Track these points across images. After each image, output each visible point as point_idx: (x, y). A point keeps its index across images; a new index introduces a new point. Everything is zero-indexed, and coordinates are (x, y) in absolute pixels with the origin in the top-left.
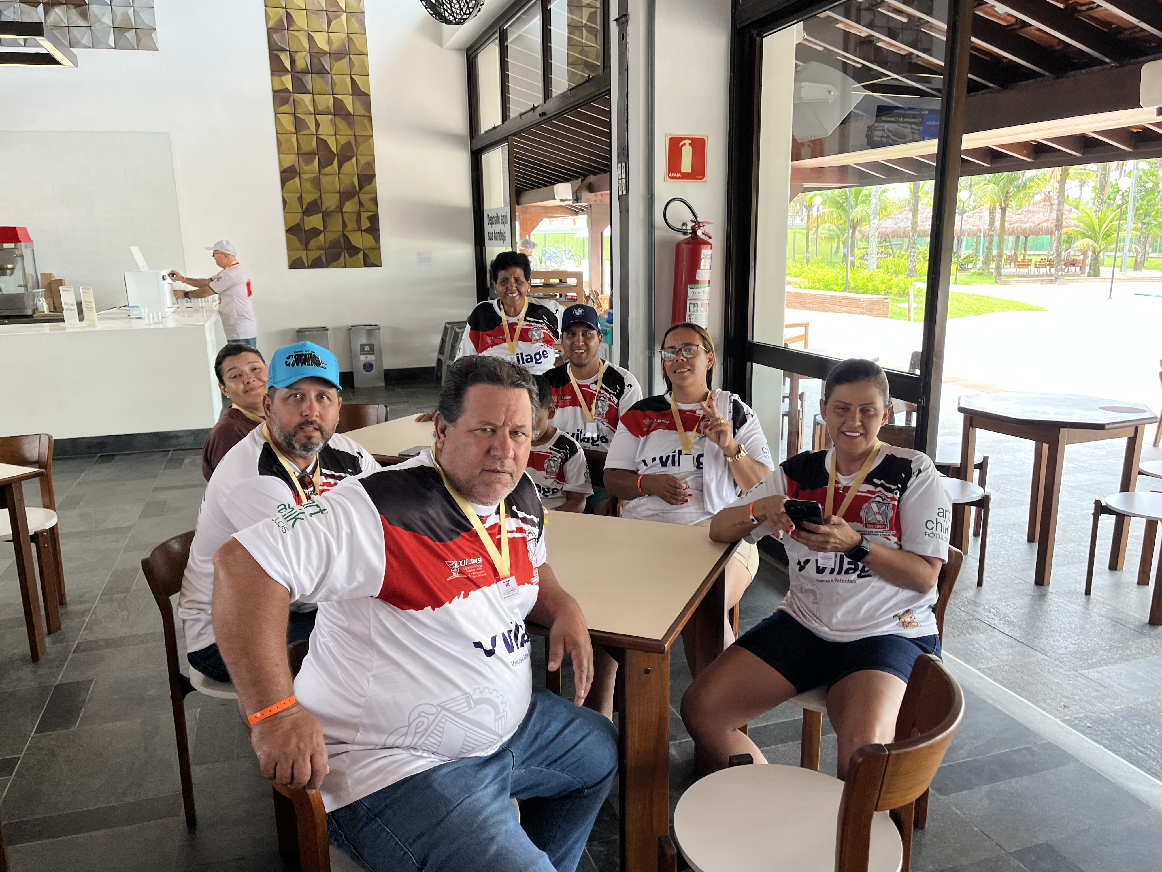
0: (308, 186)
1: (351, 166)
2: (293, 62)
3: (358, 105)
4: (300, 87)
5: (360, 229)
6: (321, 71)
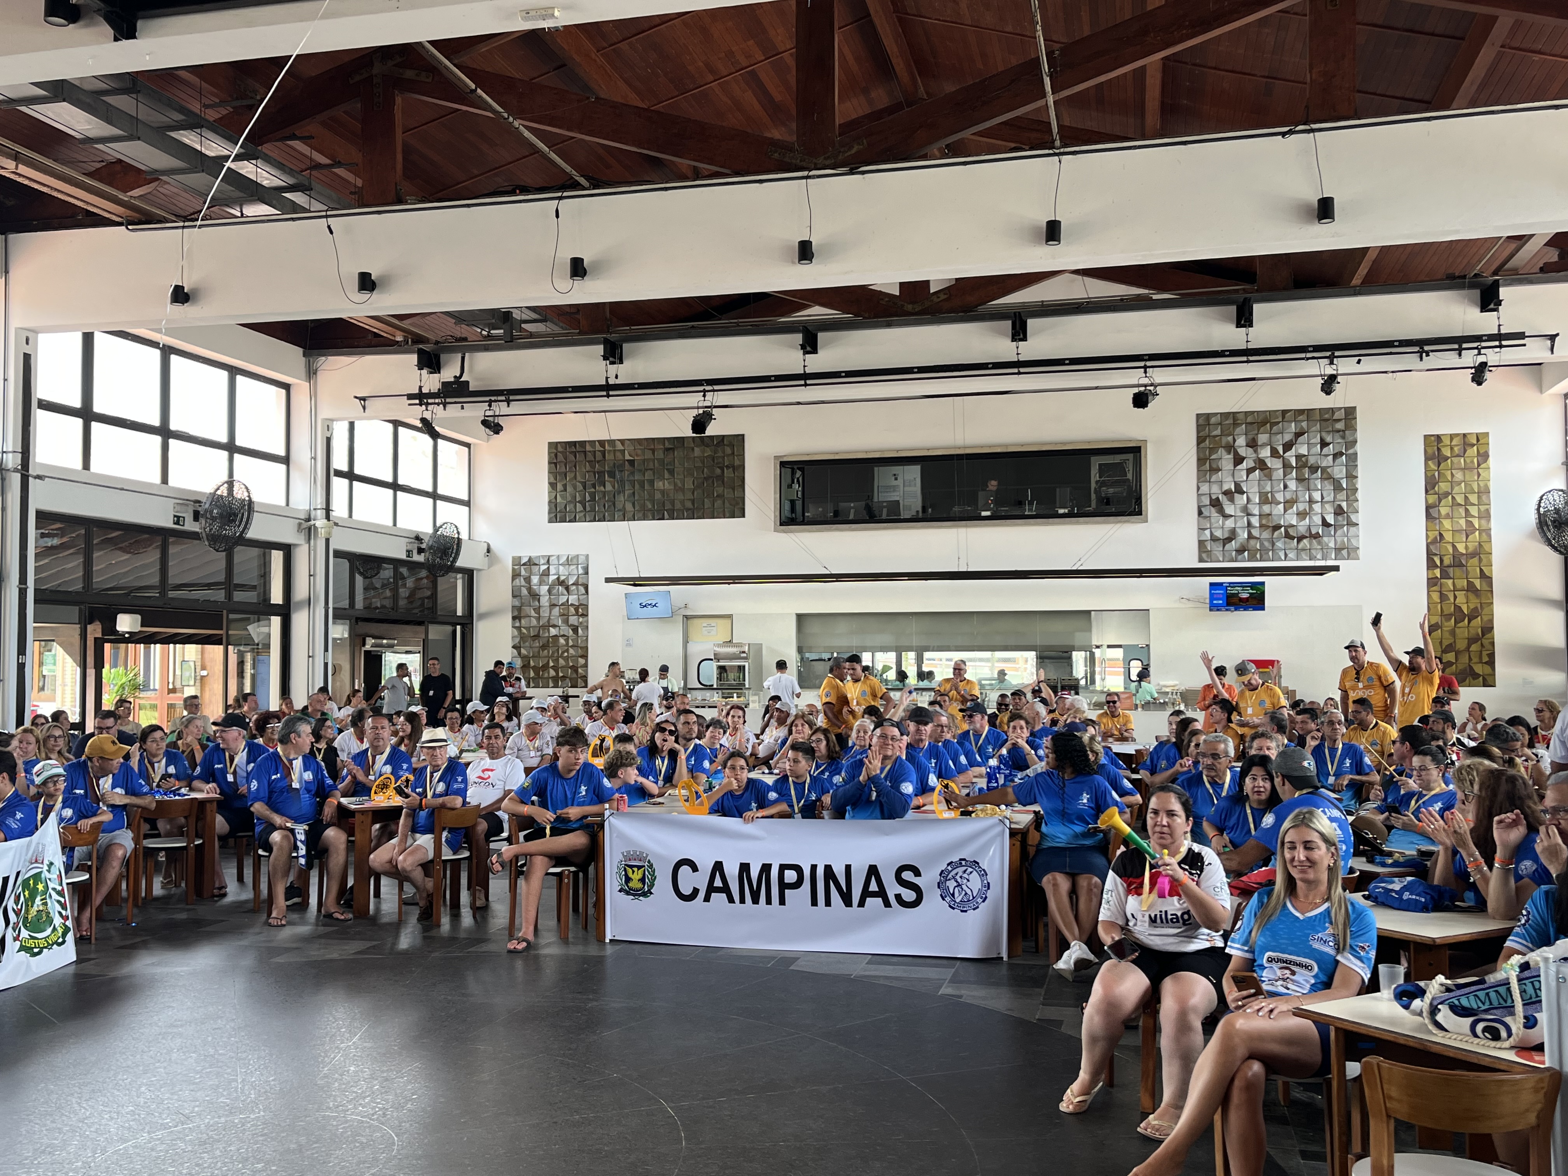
0: (1447, 635)
1: (1477, 622)
2: (1442, 561)
3: (1484, 584)
4: (1445, 575)
5: (1481, 662)
6: (1461, 565)
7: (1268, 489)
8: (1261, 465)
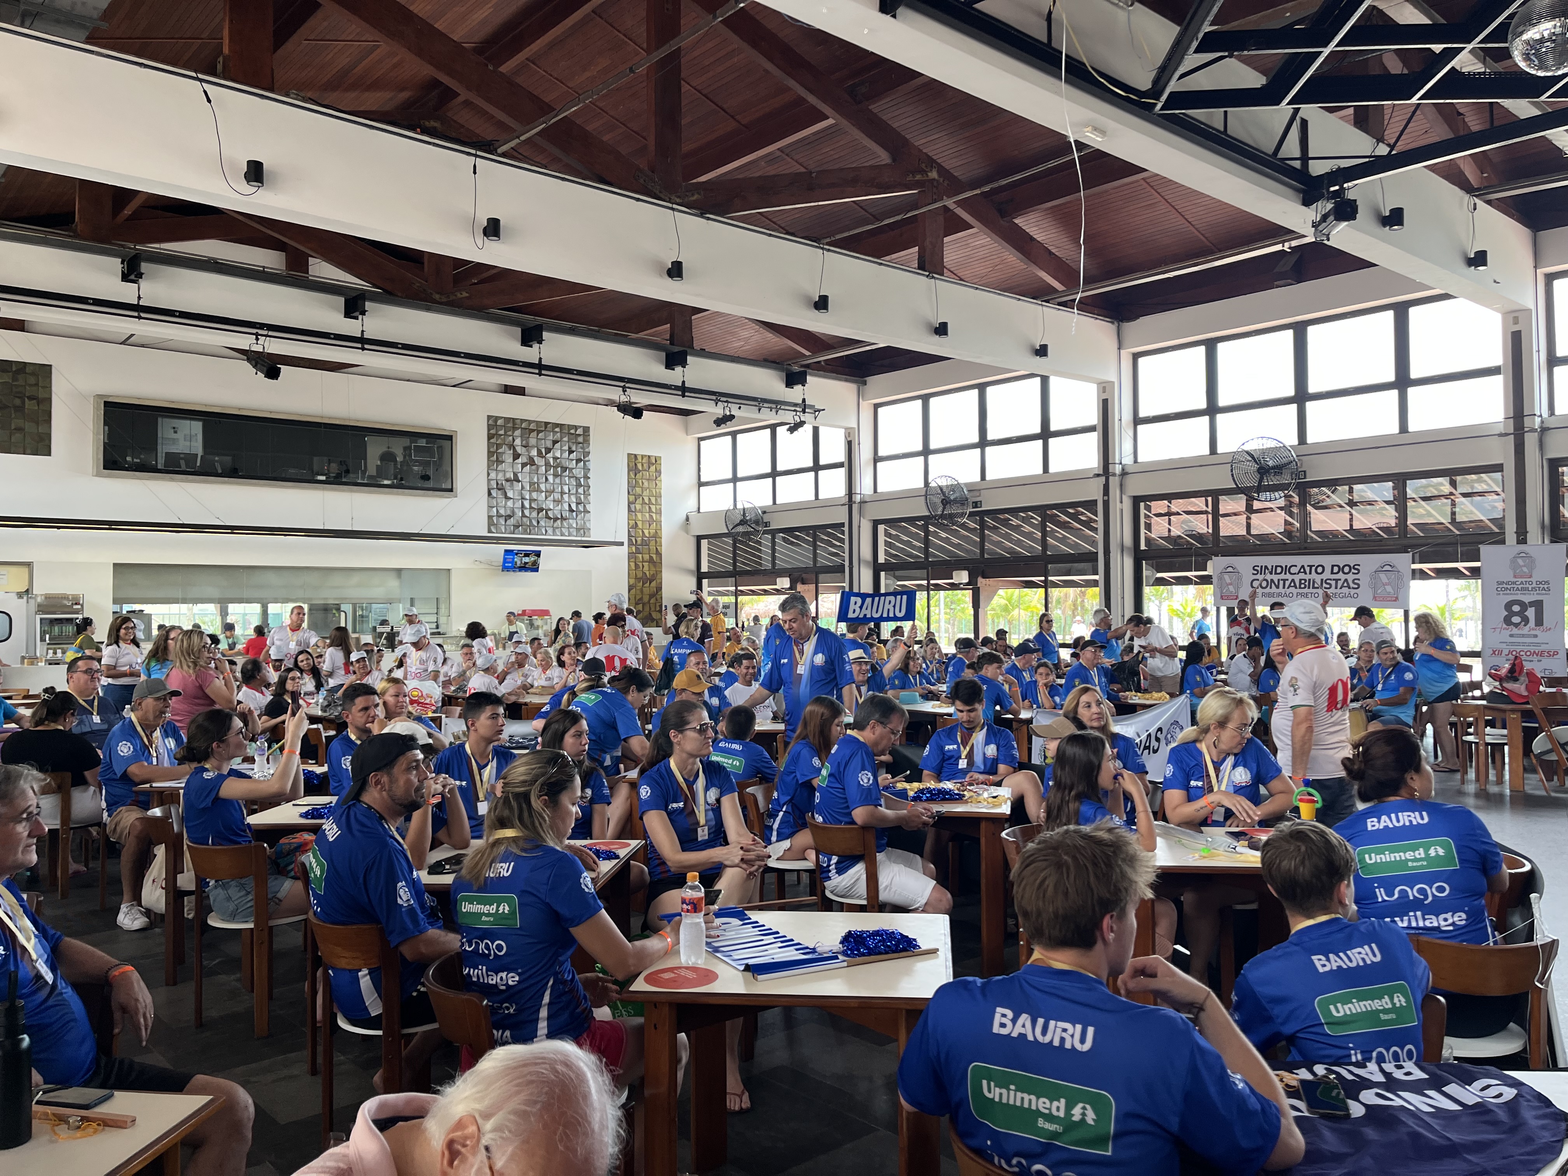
0: (638, 592)
1: (654, 584)
2: (636, 541)
3: (658, 559)
4: (638, 552)
6: (646, 544)
7: (536, 480)
8: (531, 462)
